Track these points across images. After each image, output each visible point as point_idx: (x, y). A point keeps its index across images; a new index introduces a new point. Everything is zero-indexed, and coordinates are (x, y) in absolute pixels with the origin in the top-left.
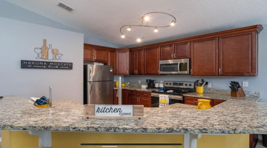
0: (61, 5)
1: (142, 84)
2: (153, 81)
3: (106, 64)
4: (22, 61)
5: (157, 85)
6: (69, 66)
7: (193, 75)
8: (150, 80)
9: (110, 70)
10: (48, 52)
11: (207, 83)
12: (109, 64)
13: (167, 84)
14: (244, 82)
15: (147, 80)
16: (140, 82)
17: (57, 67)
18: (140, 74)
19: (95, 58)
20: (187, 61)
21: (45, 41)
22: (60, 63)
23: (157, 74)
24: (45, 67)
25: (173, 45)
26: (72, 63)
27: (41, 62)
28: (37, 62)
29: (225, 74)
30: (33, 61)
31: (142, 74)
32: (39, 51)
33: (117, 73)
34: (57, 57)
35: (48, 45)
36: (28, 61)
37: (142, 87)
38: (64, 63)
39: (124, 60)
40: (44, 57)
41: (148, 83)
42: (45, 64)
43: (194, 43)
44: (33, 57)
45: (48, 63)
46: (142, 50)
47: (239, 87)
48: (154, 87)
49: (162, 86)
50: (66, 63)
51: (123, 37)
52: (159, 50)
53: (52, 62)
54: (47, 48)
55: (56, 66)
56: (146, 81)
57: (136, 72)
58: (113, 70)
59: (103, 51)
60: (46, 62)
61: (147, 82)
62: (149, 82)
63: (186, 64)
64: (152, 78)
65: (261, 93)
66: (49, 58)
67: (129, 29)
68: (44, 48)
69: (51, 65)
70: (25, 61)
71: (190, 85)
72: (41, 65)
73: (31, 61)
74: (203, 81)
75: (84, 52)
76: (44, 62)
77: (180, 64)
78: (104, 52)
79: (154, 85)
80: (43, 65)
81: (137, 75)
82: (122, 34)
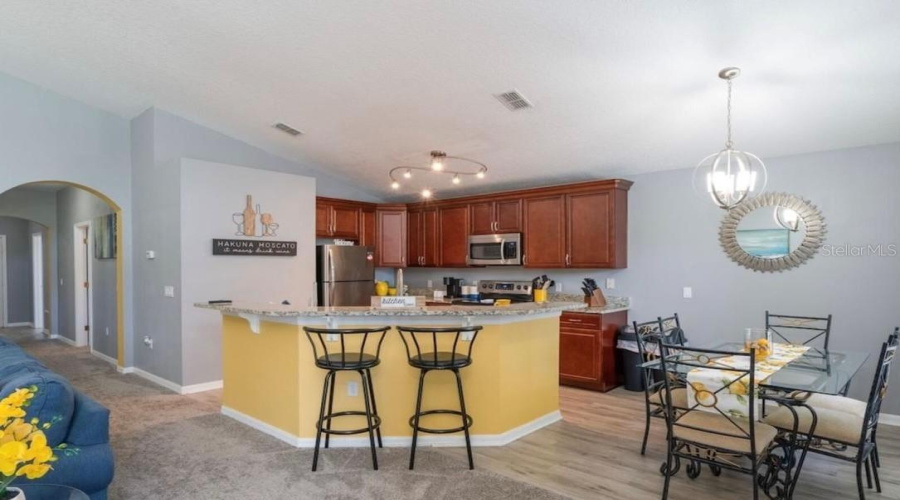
0: (281, 127)
1: (436, 287)
2: (458, 280)
3: (357, 242)
4: (215, 242)
5: (465, 291)
6: (289, 249)
7: (527, 267)
8: (452, 279)
9: (367, 255)
10: (254, 221)
11: (552, 284)
12: (363, 242)
13: (485, 287)
14: (608, 281)
15: (445, 279)
16: (430, 284)
17: (270, 251)
18: (430, 265)
19: (333, 228)
20: (515, 238)
21: (249, 198)
22: (276, 242)
23: (463, 266)
24: (251, 251)
25: (494, 204)
26: (295, 243)
27: (245, 241)
28: (238, 241)
29: (574, 266)
30: (232, 241)
31: (434, 266)
32: (240, 219)
33: (380, 263)
34: (270, 231)
35: (254, 208)
36: (224, 241)
37: (435, 295)
38: (282, 243)
39: (394, 230)
40: (249, 232)
41: (448, 287)
42: (251, 245)
43: (529, 201)
44: (231, 232)
45: (256, 243)
46: (435, 210)
47: (595, 288)
48: (459, 295)
49: (474, 291)
50: (285, 243)
51: (395, 186)
52: (467, 212)
53: (262, 242)
54: (253, 214)
55: (268, 249)
56: (442, 280)
57: (422, 259)
58: (374, 257)
59: (348, 210)
60: (253, 242)
61: (445, 283)
62: (448, 283)
63: (515, 243)
64: (455, 274)
65: (630, 298)
66: (257, 234)
67: (407, 175)
68: (248, 213)
69: (262, 248)
70: (221, 241)
71: (526, 288)
72: (245, 248)
73: (229, 241)
74: (545, 278)
75: (317, 215)
76: (249, 242)
77: (505, 244)
78: (351, 213)
79: (460, 289)
80: (248, 248)
81: (425, 266)
82: (394, 180)
